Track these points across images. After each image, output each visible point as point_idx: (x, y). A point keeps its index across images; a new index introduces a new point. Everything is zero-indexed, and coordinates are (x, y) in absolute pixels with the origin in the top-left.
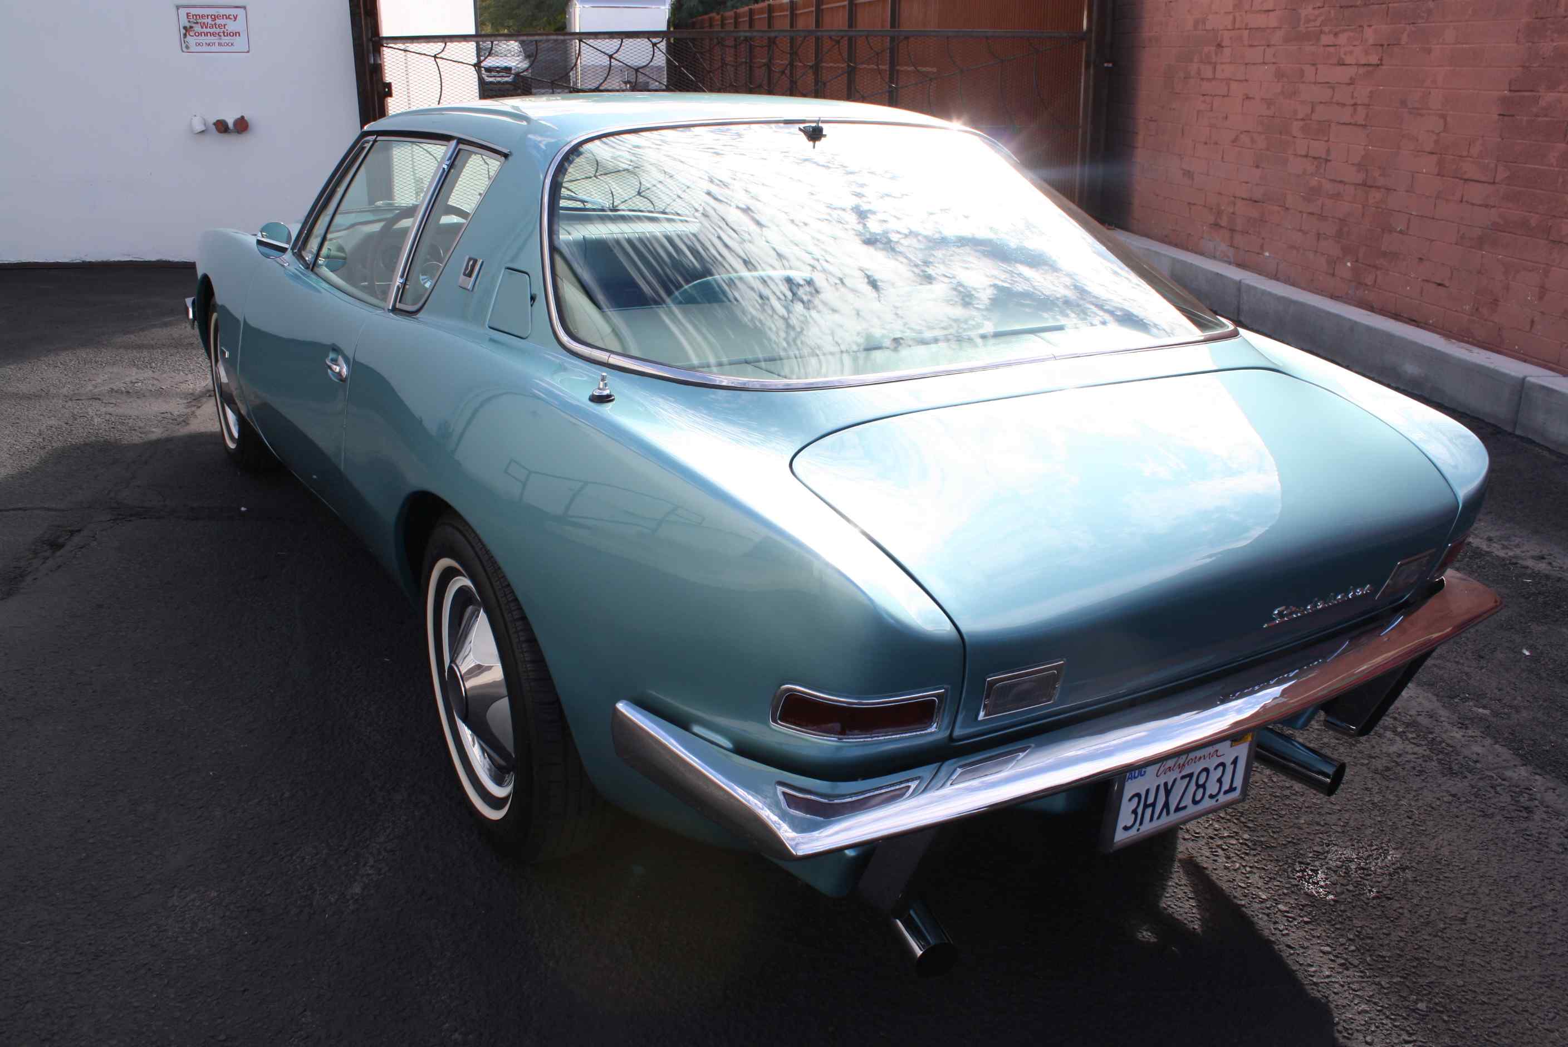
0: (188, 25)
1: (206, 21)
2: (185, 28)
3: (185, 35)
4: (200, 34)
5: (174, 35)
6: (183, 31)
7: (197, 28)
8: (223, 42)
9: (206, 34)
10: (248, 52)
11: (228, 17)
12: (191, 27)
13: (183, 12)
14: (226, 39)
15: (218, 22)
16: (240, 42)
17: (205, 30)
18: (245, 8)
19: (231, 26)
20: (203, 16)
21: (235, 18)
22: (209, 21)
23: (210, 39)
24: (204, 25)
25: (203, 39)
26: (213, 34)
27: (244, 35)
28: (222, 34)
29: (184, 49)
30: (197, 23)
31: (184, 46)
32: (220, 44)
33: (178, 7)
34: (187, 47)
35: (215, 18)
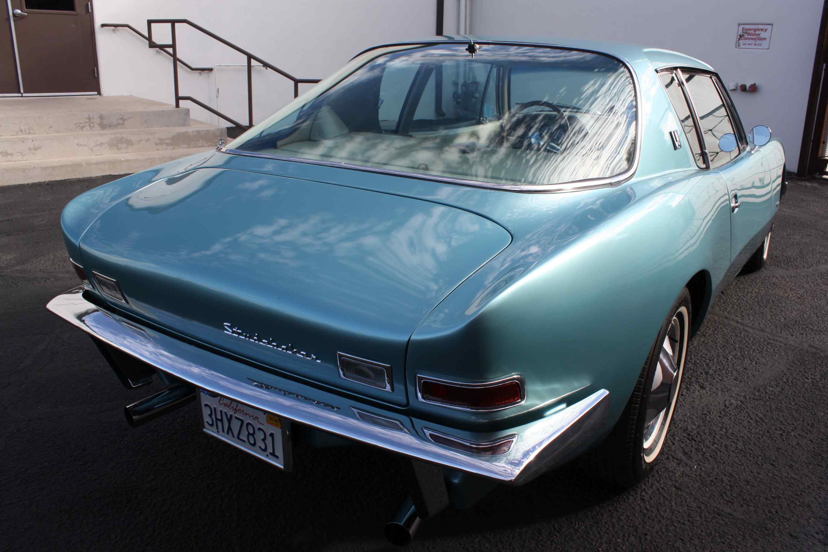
0: (742, 34)
1: (750, 32)
2: (740, 36)
3: (739, 39)
4: (746, 39)
5: (734, 39)
6: (739, 37)
7: (746, 36)
8: (756, 43)
9: (749, 39)
10: (768, 49)
11: (762, 30)
12: (743, 35)
13: (741, 27)
14: (758, 42)
15: (757, 32)
16: (765, 44)
17: (749, 37)
18: (772, 25)
19: (763, 35)
20: (750, 30)
21: (766, 30)
22: (752, 32)
23: (750, 42)
24: (749, 34)
25: (747, 42)
26: (752, 39)
27: (768, 40)
28: (757, 39)
29: (737, 47)
30: (746, 33)
31: (737, 45)
32: (755, 45)
33: (739, 25)
34: (739, 46)
35: (755, 30)
